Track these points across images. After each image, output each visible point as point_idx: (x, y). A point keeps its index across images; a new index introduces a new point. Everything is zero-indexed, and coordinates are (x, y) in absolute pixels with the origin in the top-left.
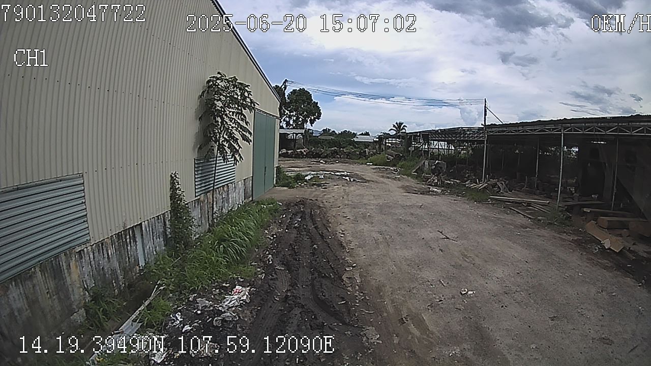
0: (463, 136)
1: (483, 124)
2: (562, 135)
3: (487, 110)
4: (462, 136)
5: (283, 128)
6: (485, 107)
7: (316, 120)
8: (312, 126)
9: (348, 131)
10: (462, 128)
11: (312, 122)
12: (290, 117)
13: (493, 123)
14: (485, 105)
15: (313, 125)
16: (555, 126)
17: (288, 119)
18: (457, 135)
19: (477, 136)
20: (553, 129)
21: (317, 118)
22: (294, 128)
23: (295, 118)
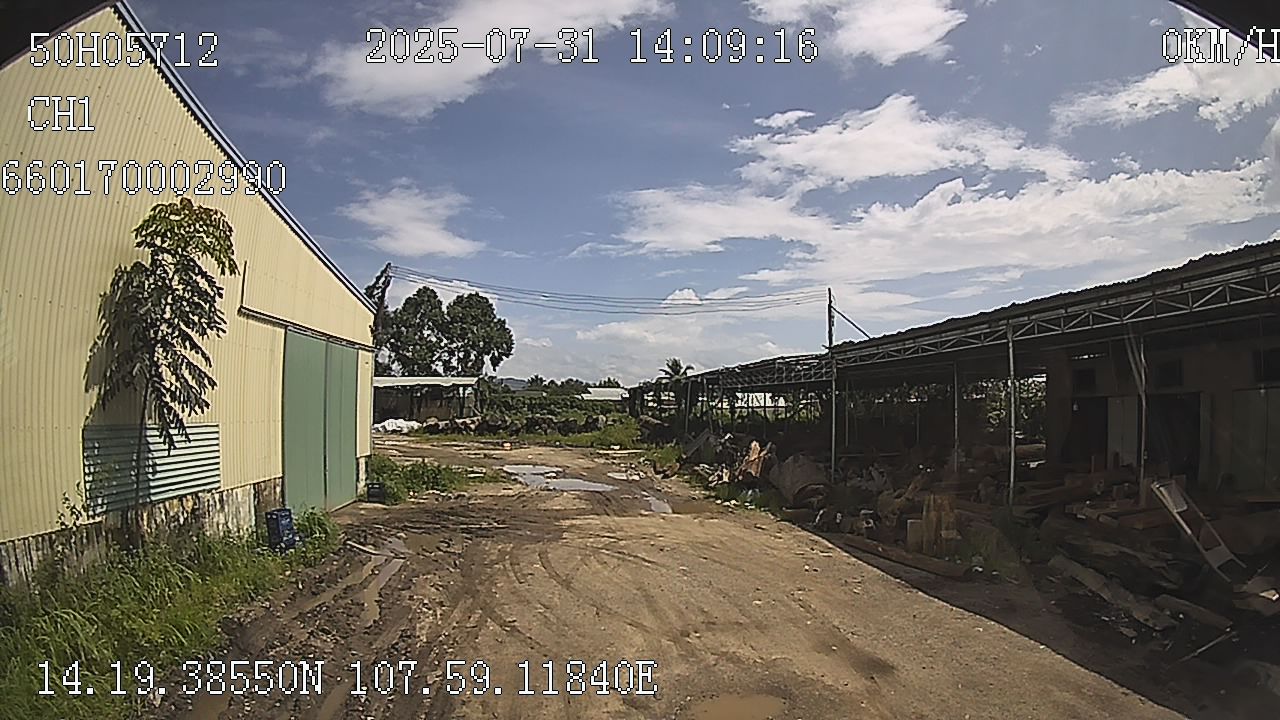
0: (786, 377)
1: (828, 345)
2: (1011, 344)
3: (836, 314)
4: (784, 375)
5: (440, 375)
6: (830, 306)
7: (504, 357)
8: (495, 370)
9: (575, 379)
10: (783, 358)
11: (495, 362)
12: (451, 353)
13: (848, 341)
14: (831, 302)
15: (497, 368)
16: (989, 328)
17: (446, 357)
18: (774, 374)
19: (815, 374)
20: (987, 335)
21: (504, 354)
22: (459, 375)
23: (461, 355)
